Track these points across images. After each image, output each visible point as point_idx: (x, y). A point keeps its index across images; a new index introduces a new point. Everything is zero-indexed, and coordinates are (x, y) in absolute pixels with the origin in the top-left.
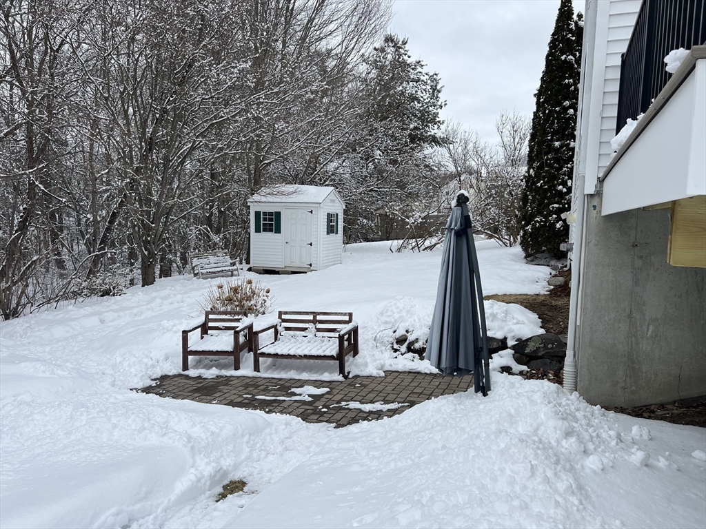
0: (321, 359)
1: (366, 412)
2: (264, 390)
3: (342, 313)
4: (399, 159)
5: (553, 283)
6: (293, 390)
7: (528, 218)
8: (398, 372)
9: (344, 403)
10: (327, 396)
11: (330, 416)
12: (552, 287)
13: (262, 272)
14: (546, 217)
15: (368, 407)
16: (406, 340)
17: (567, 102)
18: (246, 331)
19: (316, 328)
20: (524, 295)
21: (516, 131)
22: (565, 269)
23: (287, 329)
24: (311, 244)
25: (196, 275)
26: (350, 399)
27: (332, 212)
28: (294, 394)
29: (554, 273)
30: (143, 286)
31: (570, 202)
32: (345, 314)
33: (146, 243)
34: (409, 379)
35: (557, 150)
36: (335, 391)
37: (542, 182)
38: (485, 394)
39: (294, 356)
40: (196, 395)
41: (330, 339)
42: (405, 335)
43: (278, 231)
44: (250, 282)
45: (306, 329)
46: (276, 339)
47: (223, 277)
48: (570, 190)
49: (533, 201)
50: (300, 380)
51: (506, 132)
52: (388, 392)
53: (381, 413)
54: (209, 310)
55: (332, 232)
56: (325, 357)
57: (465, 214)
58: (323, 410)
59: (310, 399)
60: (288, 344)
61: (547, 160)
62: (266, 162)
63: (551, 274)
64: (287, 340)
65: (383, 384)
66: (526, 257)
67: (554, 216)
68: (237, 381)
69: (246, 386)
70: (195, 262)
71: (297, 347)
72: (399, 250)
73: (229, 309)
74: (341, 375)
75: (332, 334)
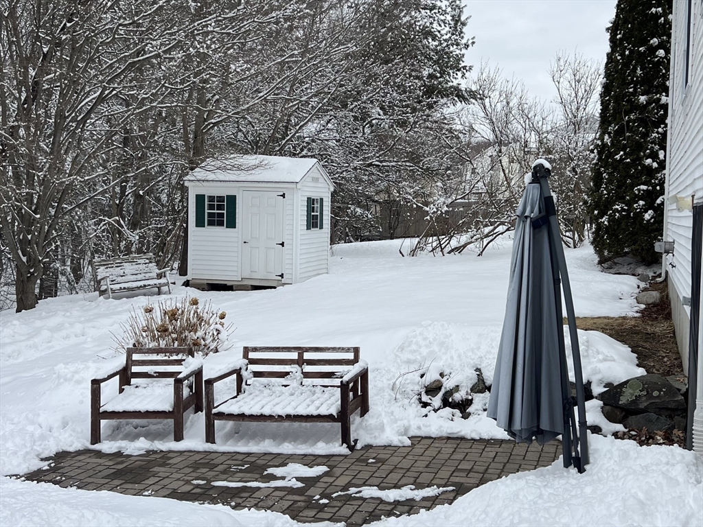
0: (314, 421)
1: (389, 503)
2: (224, 472)
3: (343, 349)
4: (412, 120)
5: (644, 300)
6: (270, 471)
7: (603, 206)
8: (430, 438)
9: (353, 490)
10: (325, 479)
11: (334, 510)
12: (643, 306)
13: (206, 287)
14: (629, 204)
15: (391, 495)
16: (440, 388)
17: (655, 39)
18: (192, 379)
19: (303, 373)
20: (605, 318)
21: (579, 81)
22: (659, 280)
23: (257, 374)
24: (282, 244)
25: (102, 293)
26: (361, 482)
27: (314, 195)
28: (273, 477)
29: (643, 285)
30: (18, 311)
31: (664, 182)
32: (348, 350)
33: (25, 243)
34: (448, 448)
35: (642, 108)
36: (338, 471)
37: (622, 153)
38: (581, 470)
39: (270, 418)
40: (117, 482)
41: (325, 389)
42: (439, 381)
43: (232, 224)
44: (195, 302)
45: (287, 373)
46: (239, 390)
47: (145, 295)
48: (662, 165)
49: (610, 182)
50: (279, 454)
51: (564, 84)
52: (420, 469)
53: (415, 504)
54: (131, 346)
55: (315, 226)
56: (319, 418)
57: (546, 195)
58: (321, 502)
59: (300, 485)
60: (258, 399)
61: (628, 122)
62: (213, 121)
63: (639, 287)
64: (257, 392)
65: (410, 457)
66: (600, 263)
67: (641, 203)
68: (179, 459)
69: (196, 466)
70: (102, 272)
71: (274, 402)
72: (413, 253)
73: (163, 344)
74: (345, 445)
75: (326, 381)
